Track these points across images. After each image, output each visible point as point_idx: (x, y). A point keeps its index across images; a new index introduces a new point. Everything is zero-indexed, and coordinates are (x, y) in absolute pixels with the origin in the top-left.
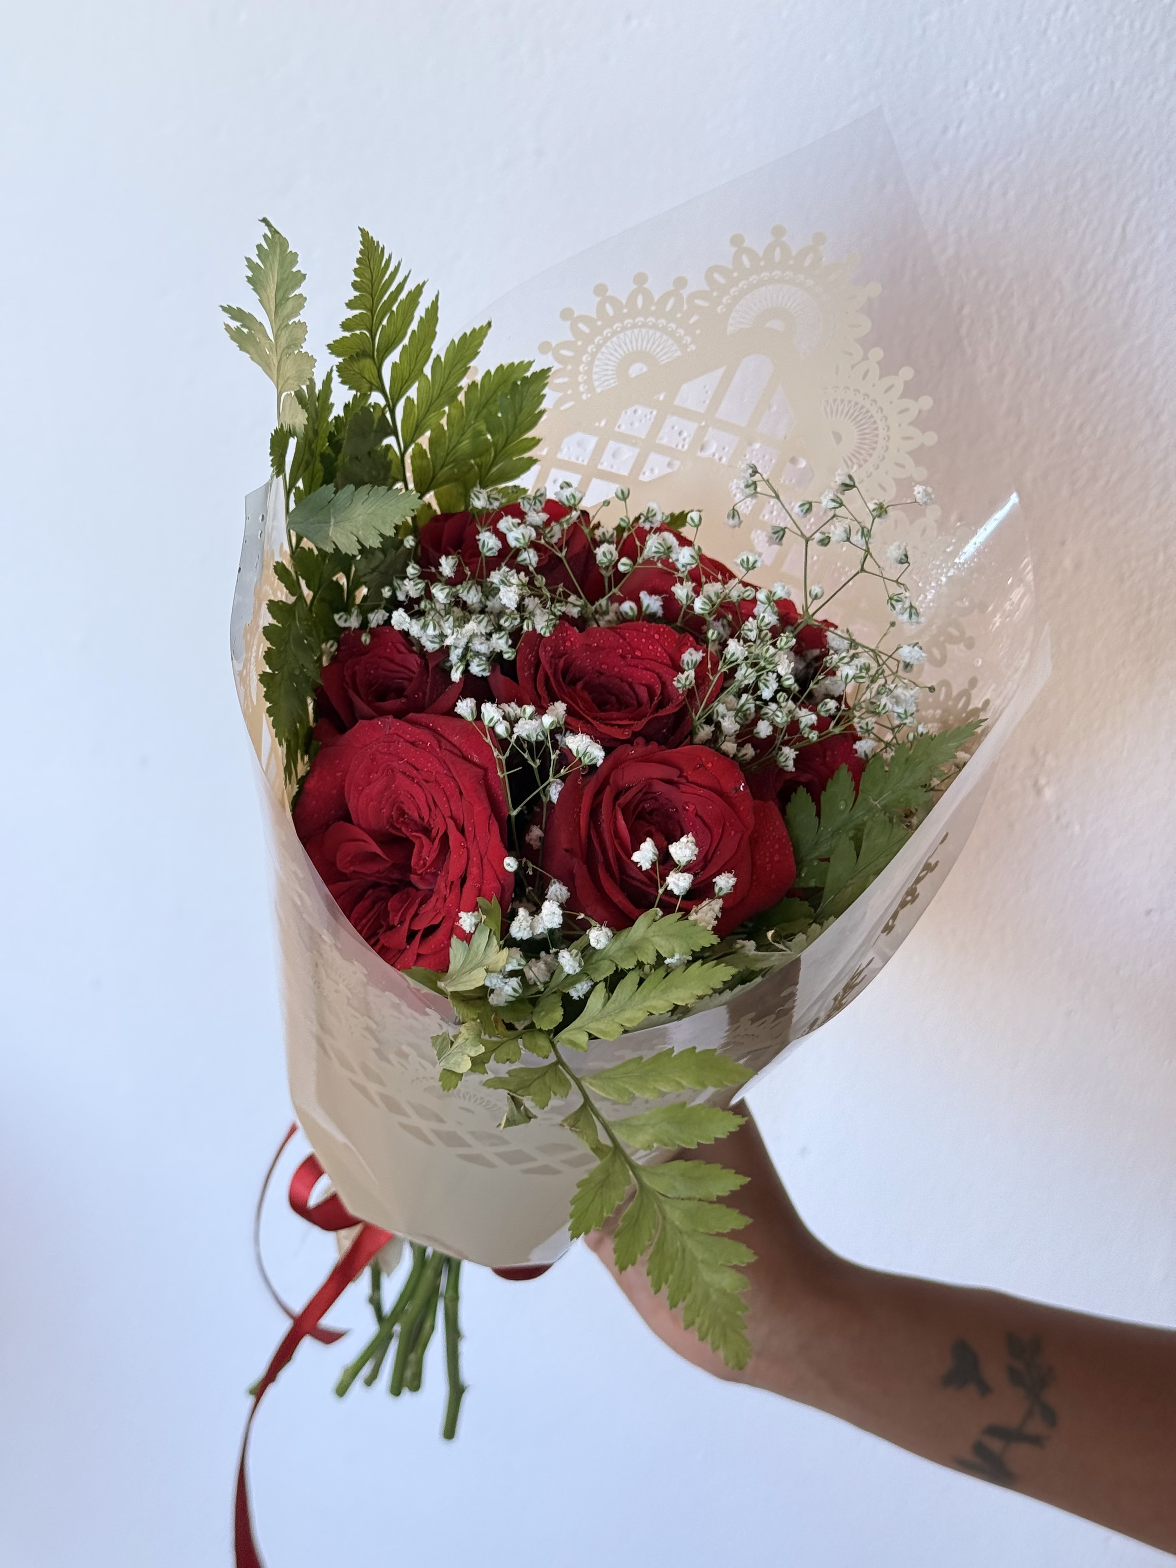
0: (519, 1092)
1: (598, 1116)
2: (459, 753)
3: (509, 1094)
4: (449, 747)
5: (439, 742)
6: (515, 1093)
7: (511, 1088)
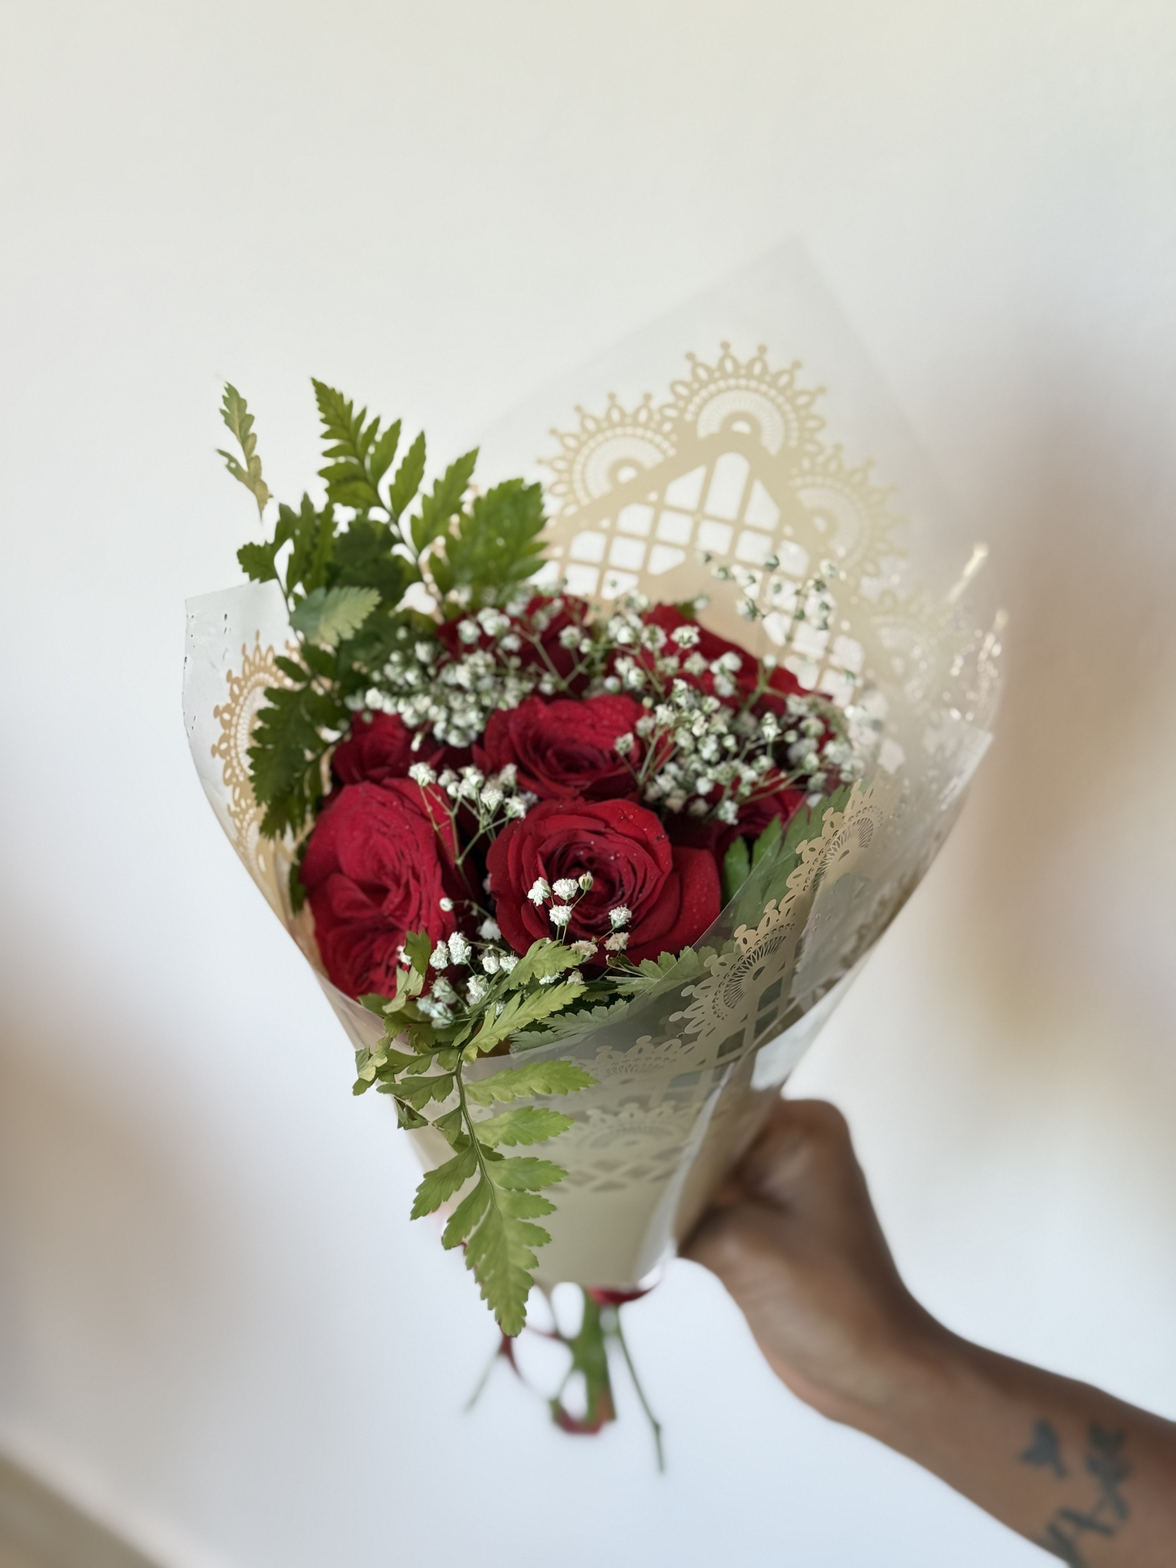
0: (403, 1097)
1: (467, 1118)
2: (416, 809)
3: (395, 1098)
4: (412, 807)
5: (403, 802)
6: (400, 1097)
7: (398, 1093)
